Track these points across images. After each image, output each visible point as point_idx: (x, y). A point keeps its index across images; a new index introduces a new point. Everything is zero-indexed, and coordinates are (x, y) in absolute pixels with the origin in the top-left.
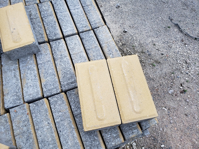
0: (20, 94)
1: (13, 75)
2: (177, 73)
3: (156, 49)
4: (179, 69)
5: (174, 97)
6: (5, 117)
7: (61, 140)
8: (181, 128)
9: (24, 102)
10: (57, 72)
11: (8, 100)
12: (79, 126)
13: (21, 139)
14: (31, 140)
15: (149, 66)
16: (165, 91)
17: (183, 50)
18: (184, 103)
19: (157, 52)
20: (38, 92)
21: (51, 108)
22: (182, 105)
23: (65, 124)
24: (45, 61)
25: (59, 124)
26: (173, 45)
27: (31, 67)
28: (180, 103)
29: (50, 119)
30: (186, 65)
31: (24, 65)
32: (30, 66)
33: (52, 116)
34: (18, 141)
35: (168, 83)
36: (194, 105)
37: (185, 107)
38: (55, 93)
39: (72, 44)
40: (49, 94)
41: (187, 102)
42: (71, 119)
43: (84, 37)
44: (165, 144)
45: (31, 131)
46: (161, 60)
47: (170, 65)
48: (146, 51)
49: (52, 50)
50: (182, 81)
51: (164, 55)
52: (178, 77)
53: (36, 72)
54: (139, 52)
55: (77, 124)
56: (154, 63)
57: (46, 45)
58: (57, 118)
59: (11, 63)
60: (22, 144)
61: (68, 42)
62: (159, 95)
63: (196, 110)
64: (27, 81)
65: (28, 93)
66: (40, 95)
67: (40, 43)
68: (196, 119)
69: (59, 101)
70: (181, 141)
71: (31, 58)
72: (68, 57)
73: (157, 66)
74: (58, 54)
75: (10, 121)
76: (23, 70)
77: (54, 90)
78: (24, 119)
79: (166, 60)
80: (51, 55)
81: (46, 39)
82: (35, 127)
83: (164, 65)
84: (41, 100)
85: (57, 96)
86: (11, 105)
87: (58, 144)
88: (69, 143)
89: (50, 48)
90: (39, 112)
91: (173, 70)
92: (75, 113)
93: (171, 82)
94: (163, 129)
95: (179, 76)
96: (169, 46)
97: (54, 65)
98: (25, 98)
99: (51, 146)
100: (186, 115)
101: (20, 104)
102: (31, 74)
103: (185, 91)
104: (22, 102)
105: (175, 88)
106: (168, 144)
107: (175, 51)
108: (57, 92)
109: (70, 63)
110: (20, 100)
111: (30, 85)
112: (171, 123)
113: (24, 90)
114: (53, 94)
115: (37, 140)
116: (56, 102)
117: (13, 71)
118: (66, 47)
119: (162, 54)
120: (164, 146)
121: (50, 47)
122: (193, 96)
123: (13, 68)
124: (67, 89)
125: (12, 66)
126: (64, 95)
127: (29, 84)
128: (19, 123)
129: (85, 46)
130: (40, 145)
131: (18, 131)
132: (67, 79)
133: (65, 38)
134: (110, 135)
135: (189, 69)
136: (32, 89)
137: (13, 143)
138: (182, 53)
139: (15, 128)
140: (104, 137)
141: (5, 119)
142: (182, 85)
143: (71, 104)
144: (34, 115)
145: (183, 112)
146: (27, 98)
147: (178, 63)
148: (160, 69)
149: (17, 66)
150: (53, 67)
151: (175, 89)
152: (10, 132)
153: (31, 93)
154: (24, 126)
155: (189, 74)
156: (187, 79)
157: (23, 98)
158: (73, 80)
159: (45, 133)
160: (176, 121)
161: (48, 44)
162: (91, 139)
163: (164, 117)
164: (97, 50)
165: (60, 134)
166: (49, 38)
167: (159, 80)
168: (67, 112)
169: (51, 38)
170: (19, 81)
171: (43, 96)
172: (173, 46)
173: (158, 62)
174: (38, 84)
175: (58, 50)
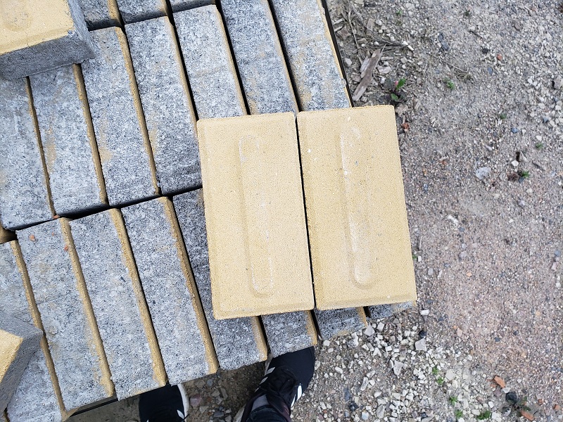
0: (41, 189)
1: (17, 129)
2: (515, 118)
3: (470, 31)
4: (525, 106)
5: (487, 189)
6: (6, 251)
7: (154, 324)
8: (485, 272)
9: (55, 214)
10: (147, 131)
11: (10, 204)
12: (203, 294)
13: (52, 311)
14: (79, 318)
15: (436, 87)
16: (466, 170)
17: (554, 43)
18: (510, 207)
19: (471, 43)
20: (90, 190)
21: (128, 238)
22: (504, 214)
23: (167, 286)
24: (111, 91)
25: (152, 283)
26: (528, 21)
27: (70, 109)
28: (500, 209)
29: (127, 269)
30: (549, 95)
31: (46, 99)
32: (65, 104)
33: (131, 261)
34: (46, 315)
35: (481, 145)
36: (537, 217)
37: (511, 221)
38: (141, 196)
39: (194, 38)
40: (123, 198)
41: (519, 206)
42: (183, 274)
43: (234, 16)
44: (432, 308)
45: (78, 294)
46: (477, 69)
47: (502, 88)
48: (436, 37)
49: (132, 55)
50: (525, 142)
51: (488, 55)
52: (516, 130)
53: (85, 126)
54: (413, 36)
55: (199, 289)
56: (451, 78)
57: (112, 34)
58: (146, 267)
59: (8, 88)
60: (57, 323)
61: (182, 30)
62: (444, 178)
63: (538, 231)
64: (60, 153)
65: (65, 190)
66: (98, 200)
67: (92, 26)
68: (531, 253)
69: (152, 220)
70: (475, 304)
71: (68, 78)
72: (182, 85)
73: (460, 91)
74: (149, 71)
75: (20, 264)
76: (44, 116)
77: (136, 188)
78: (56, 262)
79: (492, 70)
80: (127, 73)
81: (113, 14)
82: (88, 285)
83: (481, 88)
84: (101, 214)
85: (145, 207)
86: (20, 221)
87: (147, 332)
88: (176, 333)
89: (125, 46)
90: (97, 246)
91: (505, 106)
92: (196, 258)
93: (488, 145)
94: (436, 273)
95: (519, 128)
96: (513, 22)
97: (136, 106)
98: (55, 203)
99: (130, 336)
100: (507, 242)
101: (44, 219)
102: (70, 130)
103: (524, 175)
104: (49, 215)
105: (497, 163)
106: (440, 308)
107: (530, 41)
108: (145, 194)
109: (185, 105)
110: (41, 207)
111: (67, 164)
112: (460, 259)
113: (51, 181)
114: (133, 197)
115: (95, 319)
116: (144, 222)
117: (15, 117)
118: (175, 46)
119: (485, 51)
120: (430, 313)
121: (124, 41)
122: (541, 191)
123: (14, 105)
124: (174, 188)
125: (12, 98)
126: (166, 205)
127: (64, 162)
128: (46, 270)
129: (237, 48)
130: (102, 332)
131: (45, 290)
132: (176, 157)
133: (174, 15)
134: (282, 325)
135: (554, 109)
136: (75, 179)
137: (34, 319)
138: (549, 52)
139: (36, 282)
140: (267, 329)
141: (6, 256)
142: (520, 158)
143: (184, 234)
144: (84, 253)
145: (501, 233)
146: (63, 205)
147: (527, 85)
148: (465, 99)
149: (27, 99)
150: (135, 114)
151: (496, 166)
152: (25, 292)
153: (74, 190)
154: (59, 279)
155: (552, 123)
156: (539, 138)
157: (52, 203)
158: (193, 162)
159: (114, 303)
160: (475, 254)
161: (119, 30)
162: (233, 330)
163: (444, 242)
164: (272, 65)
165: (154, 309)
166: (121, 9)
167: (455, 133)
168: (173, 253)
169: (129, 12)
170: (37, 150)
171: (107, 200)
172: (528, 26)
173: (465, 77)
174: (92, 163)
175: (149, 55)
